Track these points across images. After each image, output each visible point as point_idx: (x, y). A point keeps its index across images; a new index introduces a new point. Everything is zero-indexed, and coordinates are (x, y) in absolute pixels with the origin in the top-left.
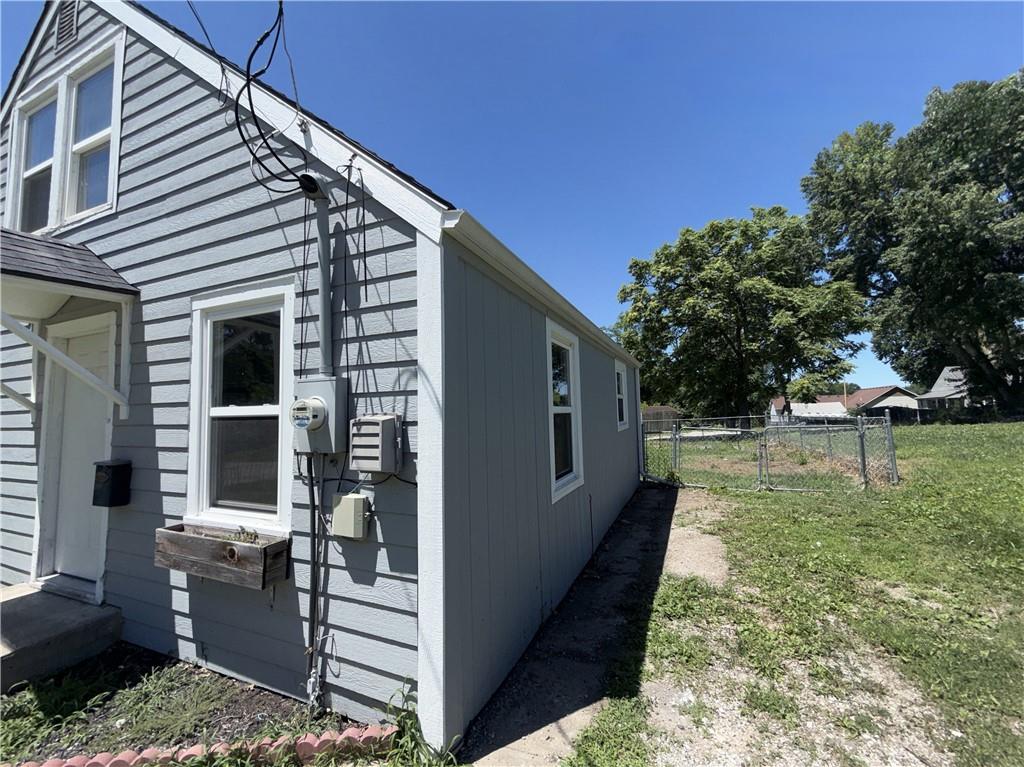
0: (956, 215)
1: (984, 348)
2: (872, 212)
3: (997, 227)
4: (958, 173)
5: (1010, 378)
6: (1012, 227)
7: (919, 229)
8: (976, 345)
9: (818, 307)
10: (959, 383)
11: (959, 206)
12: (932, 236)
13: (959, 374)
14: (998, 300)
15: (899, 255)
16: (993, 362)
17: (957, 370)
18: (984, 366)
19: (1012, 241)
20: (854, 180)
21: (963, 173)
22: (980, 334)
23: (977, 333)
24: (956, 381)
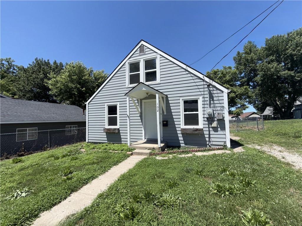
0: (272, 70)
1: (277, 102)
2: (252, 67)
3: (281, 73)
4: (272, 59)
5: (283, 110)
6: (285, 73)
7: (263, 73)
8: (275, 101)
9: (241, 92)
10: (271, 111)
11: (272, 68)
12: (266, 75)
13: (272, 109)
14: (281, 91)
15: (258, 78)
16: (280, 106)
17: (271, 107)
18: (277, 106)
19: (285, 77)
20: (247, 59)
21: (274, 59)
22: (277, 99)
23: (276, 99)
24: (271, 110)
